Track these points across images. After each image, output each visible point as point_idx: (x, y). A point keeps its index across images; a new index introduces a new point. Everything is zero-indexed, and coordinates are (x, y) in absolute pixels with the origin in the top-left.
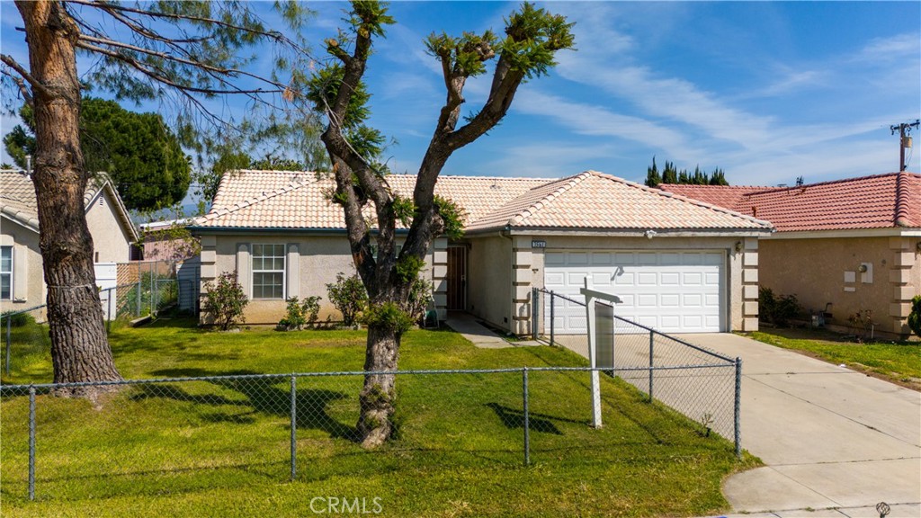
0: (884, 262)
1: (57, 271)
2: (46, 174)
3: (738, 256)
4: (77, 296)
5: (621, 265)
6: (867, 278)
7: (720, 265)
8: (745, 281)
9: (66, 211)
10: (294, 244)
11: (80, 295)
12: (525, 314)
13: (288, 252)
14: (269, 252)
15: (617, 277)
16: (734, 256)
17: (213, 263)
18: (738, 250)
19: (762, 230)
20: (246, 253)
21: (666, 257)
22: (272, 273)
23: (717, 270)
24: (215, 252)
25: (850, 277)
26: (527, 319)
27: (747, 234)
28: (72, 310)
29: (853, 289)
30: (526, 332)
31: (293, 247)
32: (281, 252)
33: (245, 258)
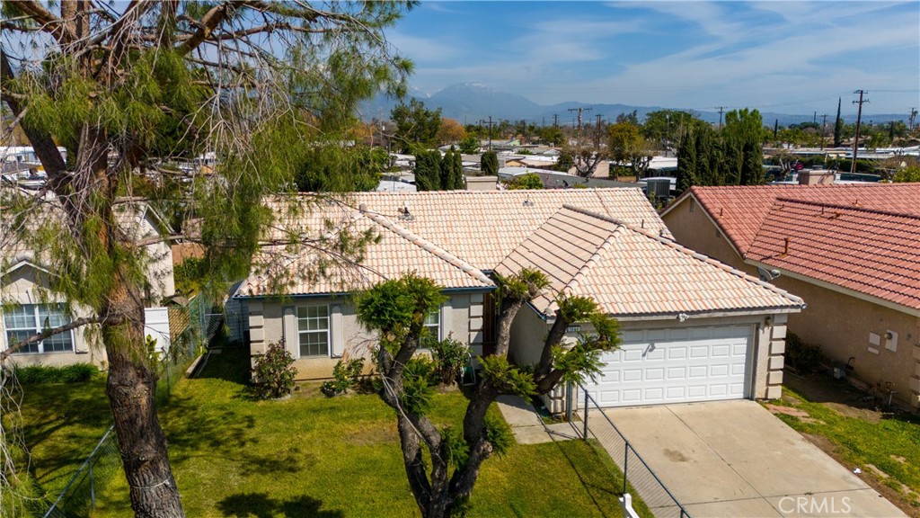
0: (909, 336)
1: (137, 475)
2: (120, 393)
3: (767, 330)
4: (157, 493)
5: (652, 342)
6: (892, 345)
7: (749, 337)
8: (772, 352)
9: (140, 422)
10: (337, 305)
11: (159, 493)
12: (559, 394)
13: (331, 313)
14: (313, 314)
15: (648, 353)
16: (763, 330)
17: (261, 327)
18: (767, 324)
19: (793, 306)
20: (292, 316)
21: (697, 332)
22: (307, 334)
23: (746, 342)
24: (262, 317)
25: (875, 339)
26: (560, 398)
27: (778, 311)
28: (154, 507)
29: (876, 352)
30: (559, 411)
31: (336, 308)
32: (324, 312)
33: (291, 320)
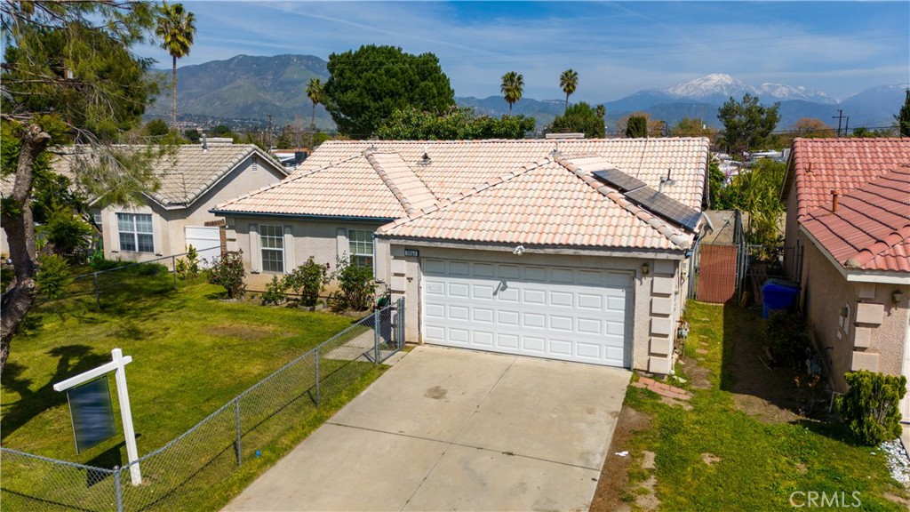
5: (504, 279)
6: (847, 326)
7: (624, 289)
8: (653, 312)
10: (288, 226)
13: (284, 233)
14: (271, 233)
15: (500, 292)
16: (641, 280)
17: (234, 240)
20: (256, 233)
21: (558, 274)
22: (275, 251)
23: (624, 294)
24: (235, 231)
31: (288, 229)
32: (280, 234)
33: (255, 237)
